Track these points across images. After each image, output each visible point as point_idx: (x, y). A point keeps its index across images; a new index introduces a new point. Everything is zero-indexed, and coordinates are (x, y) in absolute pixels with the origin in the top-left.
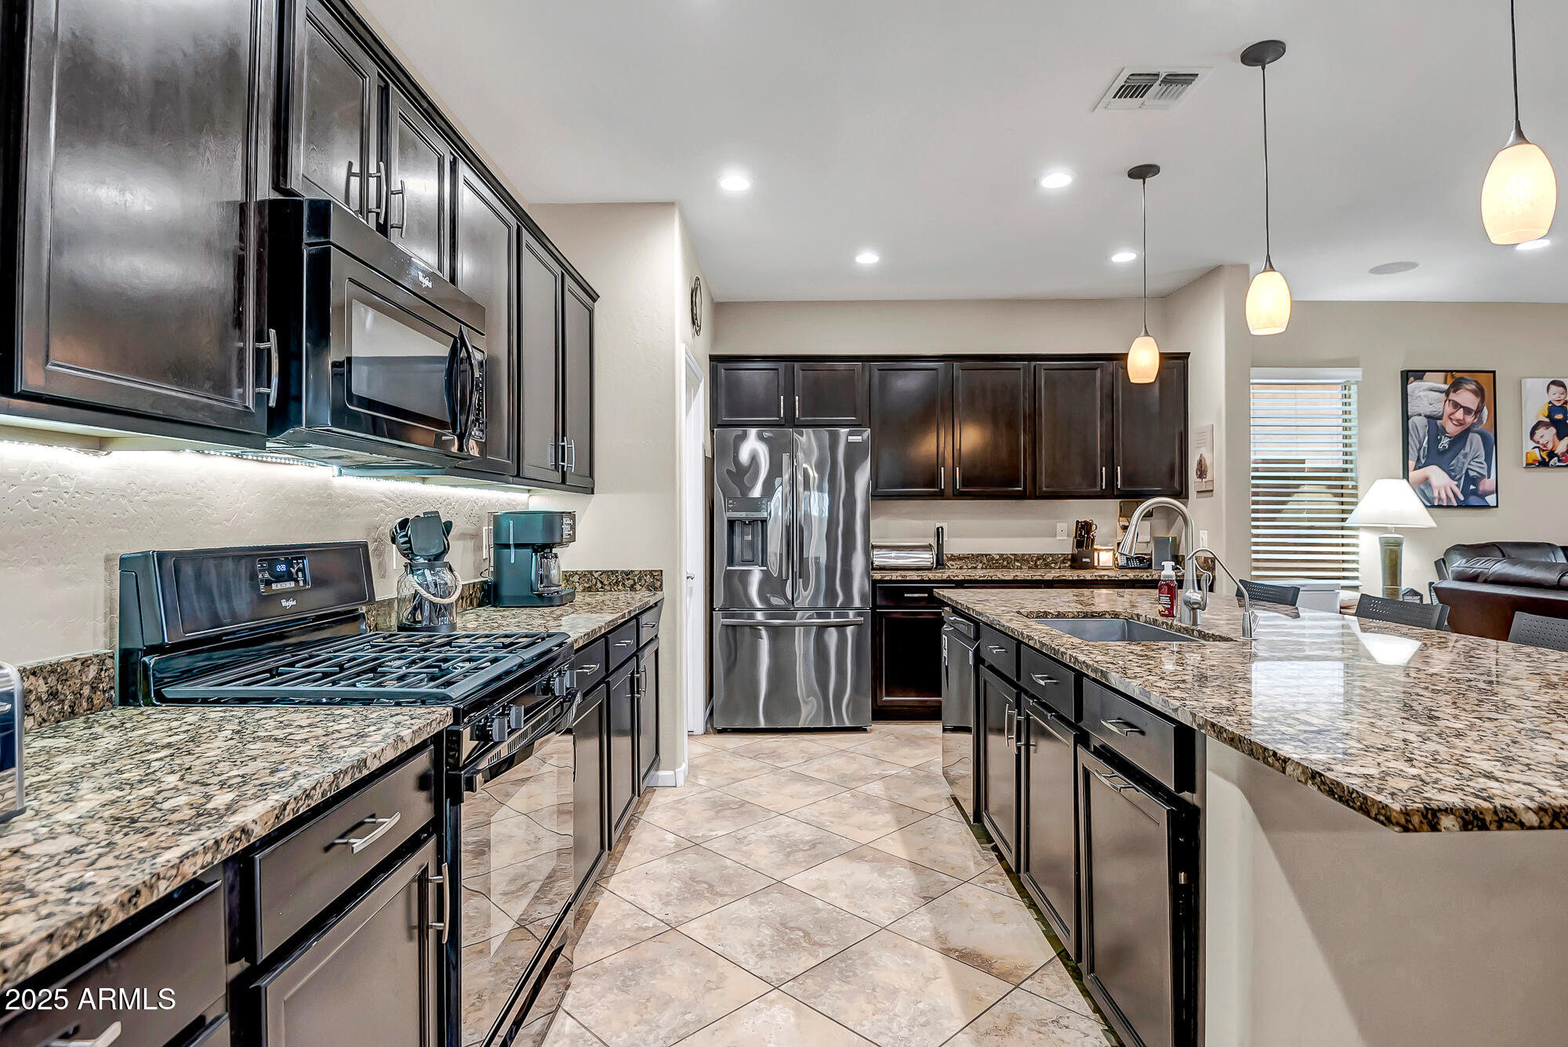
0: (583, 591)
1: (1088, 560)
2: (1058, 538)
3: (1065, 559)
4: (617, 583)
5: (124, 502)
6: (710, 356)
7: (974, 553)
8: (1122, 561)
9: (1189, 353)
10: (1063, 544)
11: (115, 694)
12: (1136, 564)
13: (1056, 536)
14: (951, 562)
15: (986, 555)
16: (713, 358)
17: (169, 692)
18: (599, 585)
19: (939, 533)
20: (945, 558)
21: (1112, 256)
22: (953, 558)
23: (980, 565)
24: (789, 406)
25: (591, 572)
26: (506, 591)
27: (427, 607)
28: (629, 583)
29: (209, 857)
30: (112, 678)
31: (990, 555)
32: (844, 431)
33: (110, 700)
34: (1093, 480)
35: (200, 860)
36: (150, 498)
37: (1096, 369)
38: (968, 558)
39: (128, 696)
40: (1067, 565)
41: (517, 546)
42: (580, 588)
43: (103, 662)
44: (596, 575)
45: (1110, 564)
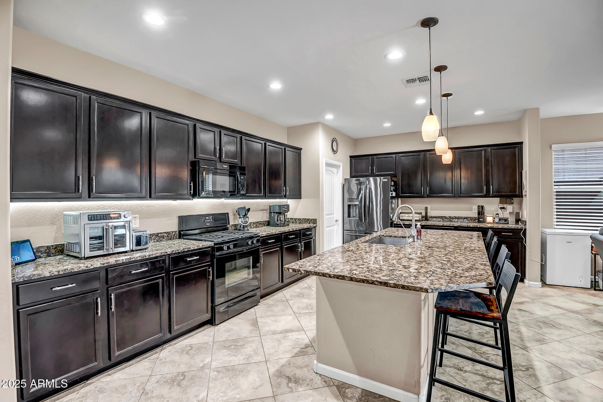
0: (299, 223)
1: (482, 220)
2: (473, 211)
3: (475, 219)
4: (306, 222)
5: (180, 208)
6: (350, 156)
7: (440, 216)
8: (497, 220)
9: (523, 142)
10: (474, 213)
11: (178, 237)
12: (503, 222)
13: (472, 211)
14: (431, 219)
15: (444, 217)
16: (350, 157)
17: (184, 237)
18: (302, 222)
19: (426, 209)
20: (428, 217)
21: (474, 113)
22: (432, 217)
23: (442, 220)
24: (372, 170)
25: (300, 219)
26: (271, 223)
27: (242, 226)
28: (309, 222)
29: (160, 254)
30: (177, 235)
31: (445, 217)
32: (382, 178)
33: (177, 238)
34: (481, 191)
35: (159, 254)
36: (185, 207)
37: (482, 151)
38: (437, 217)
39: (180, 238)
40: (476, 221)
41: (273, 213)
42: (298, 223)
43: (175, 232)
44: (301, 219)
45: (492, 221)
